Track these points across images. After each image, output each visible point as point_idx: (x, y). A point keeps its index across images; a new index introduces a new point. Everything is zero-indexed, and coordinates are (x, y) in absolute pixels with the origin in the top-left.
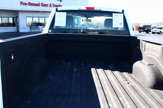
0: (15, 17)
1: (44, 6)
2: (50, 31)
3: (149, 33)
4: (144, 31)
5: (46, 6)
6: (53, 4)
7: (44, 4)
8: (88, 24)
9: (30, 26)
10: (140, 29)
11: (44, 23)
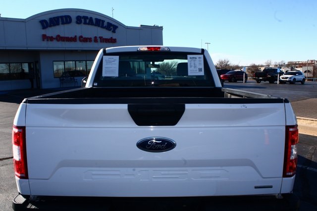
0: (33, 63)
1: (84, 41)
2: (96, 84)
3: (275, 82)
4: (265, 80)
5: (88, 40)
6: (101, 38)
7: (84, 37)
8: (166, 71)
9: (60, 78)
10: (259, 77)
11: (84, 70)
